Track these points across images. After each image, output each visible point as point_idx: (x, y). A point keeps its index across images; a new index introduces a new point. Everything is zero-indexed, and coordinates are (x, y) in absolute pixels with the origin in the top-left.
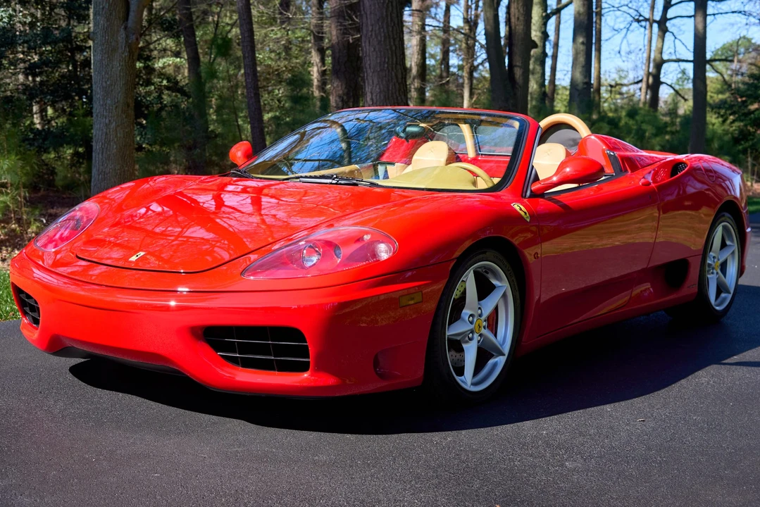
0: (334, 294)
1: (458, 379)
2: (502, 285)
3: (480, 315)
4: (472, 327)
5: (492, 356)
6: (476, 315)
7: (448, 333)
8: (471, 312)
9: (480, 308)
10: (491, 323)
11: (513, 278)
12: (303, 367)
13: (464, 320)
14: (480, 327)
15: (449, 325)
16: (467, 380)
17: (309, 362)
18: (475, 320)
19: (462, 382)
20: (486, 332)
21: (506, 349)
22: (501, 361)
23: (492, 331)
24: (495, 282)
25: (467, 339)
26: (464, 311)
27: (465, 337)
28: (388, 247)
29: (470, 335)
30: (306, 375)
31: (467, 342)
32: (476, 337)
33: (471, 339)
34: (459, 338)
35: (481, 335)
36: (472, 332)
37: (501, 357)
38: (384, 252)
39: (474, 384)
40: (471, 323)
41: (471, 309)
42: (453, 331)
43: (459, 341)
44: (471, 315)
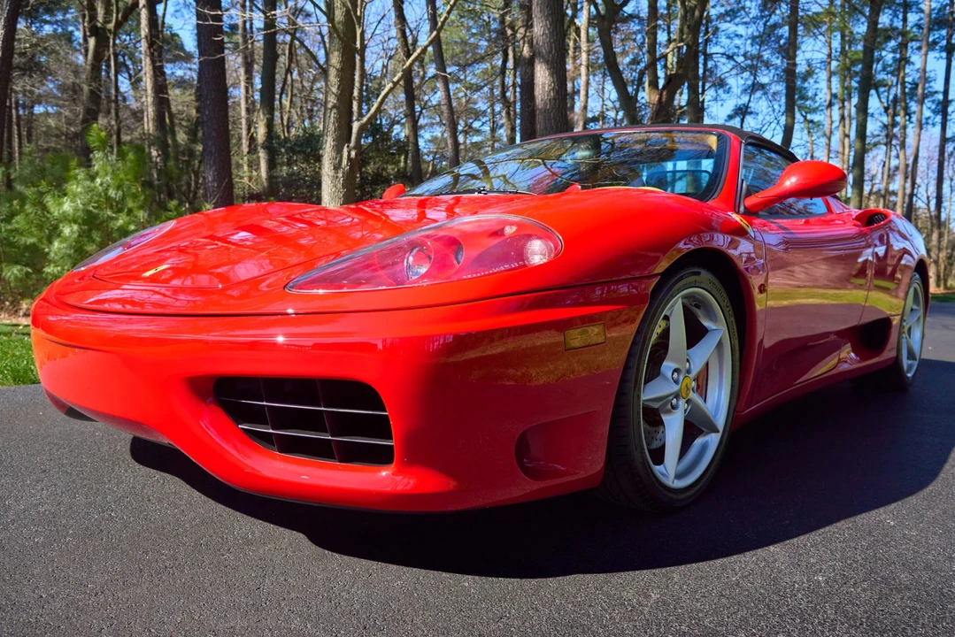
0: (445, 320)
1: (657, 469)
2: (718, 328)
3: (688, 371)
4: (676, 388)
5: (700, 433)
6: (684, 371)
7: (643, 397)
8: (675, 366)
9: (688, 361)
10: (700, 383)
11: (733, 319)
12: (381, 457)
13: (666, 378)
14: (688, 389)
15: (645, 384)
16: (669, 471)
17: (392, 446)
18: (681, 378)
19: (663, 474)
20: (694, 396)
21: (720, 422)
22: (713, 440)
23: (701, 395)
24: (707, 323)
25: (669, 406)
26: (665, 364)
27: (666, 404)
28: (547, 245)
29: (674, 401)
30: (384, 474)
31: (668, 412)
32: (682, 404)
33: (674, 407)
34: (656, 405)
35: (688, 402)
36: (677, 395)
37: (713, 435)
38: (538, 252)
39: (679, 476)
40: (676, 382)
41: (674, 360)
42: (651, 393)
43: (658, 409)
44: (676, 370)
